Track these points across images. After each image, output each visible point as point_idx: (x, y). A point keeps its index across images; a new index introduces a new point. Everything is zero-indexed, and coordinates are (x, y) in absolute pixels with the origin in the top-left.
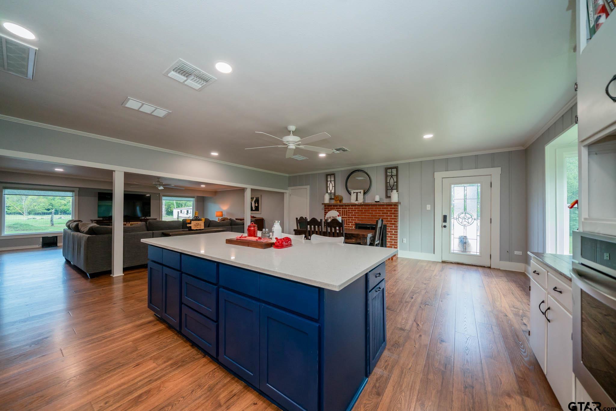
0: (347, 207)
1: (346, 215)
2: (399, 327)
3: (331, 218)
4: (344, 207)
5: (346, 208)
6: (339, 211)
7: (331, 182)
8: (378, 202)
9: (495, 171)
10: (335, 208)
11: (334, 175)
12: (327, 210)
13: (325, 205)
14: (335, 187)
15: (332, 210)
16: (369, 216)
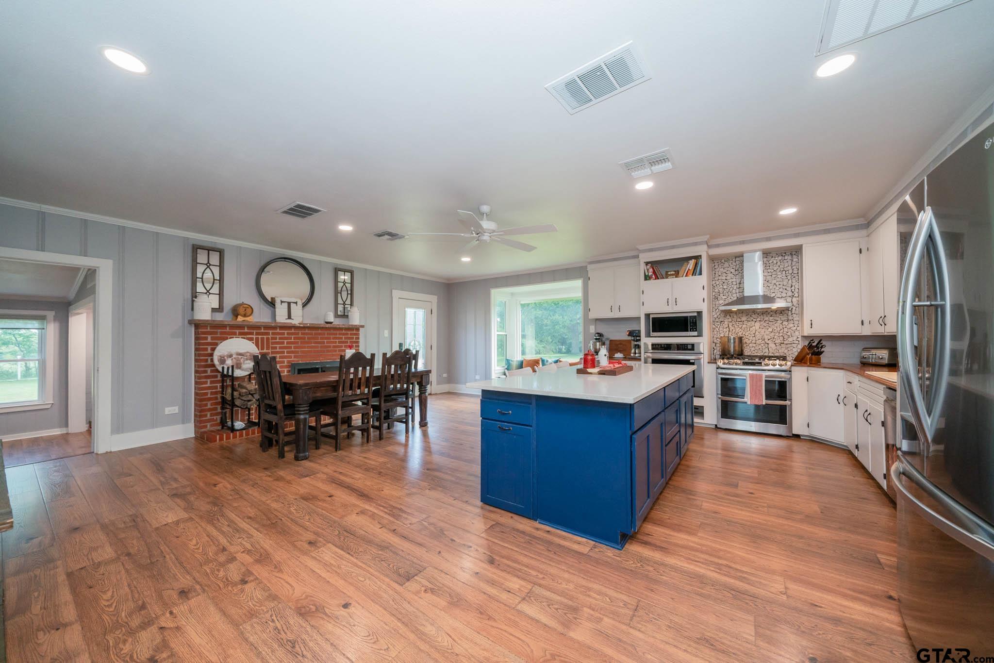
0: (271, 332)
1: (267, 349)
3: (234, 356)
4: (262, 331)
5: (268, 334)
6: (251, 339)
7: (211, 267)
8: (331, 323)
9: (434, 299)
10: (235, 334)
11: (221, 252)
12: (209, 337)
13: (198, 325)
14: (221, 282)
15: (233, 338)
16: (317, 347)
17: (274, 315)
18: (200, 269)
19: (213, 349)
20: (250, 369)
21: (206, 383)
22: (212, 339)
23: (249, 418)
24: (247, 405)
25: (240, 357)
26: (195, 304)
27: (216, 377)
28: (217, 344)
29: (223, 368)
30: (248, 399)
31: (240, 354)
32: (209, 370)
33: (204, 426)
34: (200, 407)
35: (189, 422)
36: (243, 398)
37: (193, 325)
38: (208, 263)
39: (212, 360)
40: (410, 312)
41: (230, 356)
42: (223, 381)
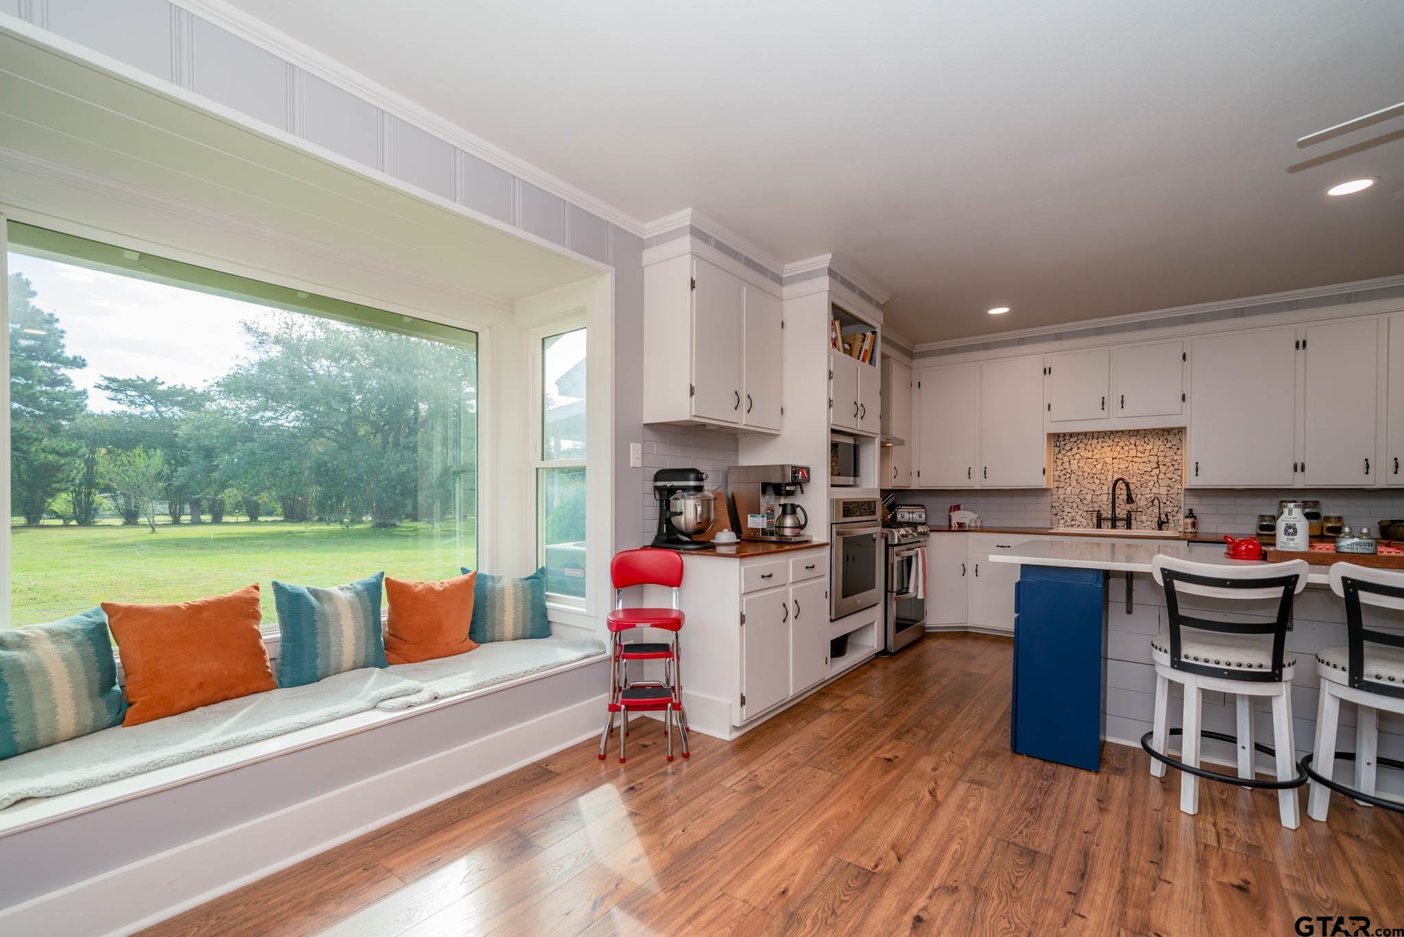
2: (985, 789)
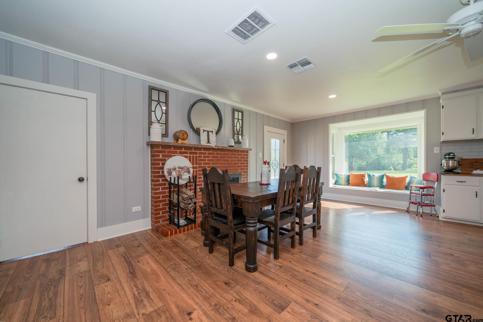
0: (198, 152)
1: (196, 164)
3: (177, 169)
4: (193, 151)
5: (196, 153)
6: (186, 157)
7: (160, 103)
8: (233, 146)
9: (285, 132)
10: (176, 153)
11: (166, 93)
12: (161, 155)
13: (152, 145)
14: (167, 114)
15: (175, 156)
16: (224, 164)
17: (200, 140)
18: (154, 104)
19: (163, 164)
20: (187, 179)
21: (159, 189)
22: (162, 157)
23: (186, 215)
24: (188, 207)
25: (181, 170)
26: (151, 129)
27: (165, 184)
28: (165, 160)
29: (170, 178)
30: (189, 202)
31: (180, 168)
32: (161, 179)
33: (158, 221)
34: (156, 207)
35: (148, 217)
36: (186, 202)
37: (150, 146)
38: (159, 100)
39: (163, 172)
40: (273, 141)
41: (175, 169)
42: (170, 188)
